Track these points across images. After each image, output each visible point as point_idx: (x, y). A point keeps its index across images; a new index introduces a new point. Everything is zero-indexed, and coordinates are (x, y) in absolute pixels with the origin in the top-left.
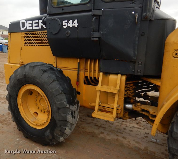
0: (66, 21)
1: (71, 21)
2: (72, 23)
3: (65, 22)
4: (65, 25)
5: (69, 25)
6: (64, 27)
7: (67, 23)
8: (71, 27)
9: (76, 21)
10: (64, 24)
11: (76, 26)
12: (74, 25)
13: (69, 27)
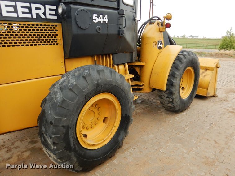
0: (97, 15)
1: (101, 16)
2: (103, 19)
3: (95, 16)
4: (95, 20)
5: (99, 20)
6: (94, 21)
7: (98, 17)
8: (102, 22)
9: (106, 16)
10: (94, 18)
11: (107, 22)
12: (104, 20)
13: (99, 22)
